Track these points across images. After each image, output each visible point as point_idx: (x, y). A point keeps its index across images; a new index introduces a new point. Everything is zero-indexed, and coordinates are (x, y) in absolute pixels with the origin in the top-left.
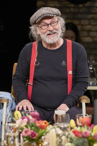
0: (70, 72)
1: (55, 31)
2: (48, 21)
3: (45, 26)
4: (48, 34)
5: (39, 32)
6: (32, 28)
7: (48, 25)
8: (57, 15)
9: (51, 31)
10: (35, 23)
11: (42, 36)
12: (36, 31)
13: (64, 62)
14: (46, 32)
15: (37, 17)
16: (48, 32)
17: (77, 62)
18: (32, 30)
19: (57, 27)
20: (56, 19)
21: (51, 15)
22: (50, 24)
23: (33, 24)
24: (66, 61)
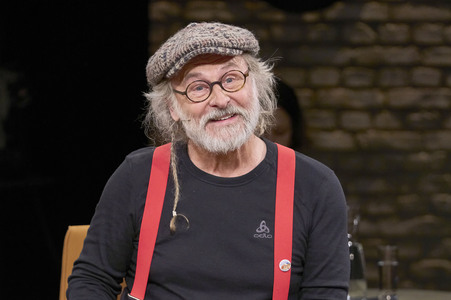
0: (285, 265)
1: (236, 109)
2: (211, 72)
3: (199, 89)
4: (212, 120)
5: (178, 113)
6: (155, 96)
7: (210, 86)
8: (247, 52)
9: (222, 108)
10: (163, 79)
11: (191, 128)
12: (168, 107)
13: (263, 227)
14: (203, 112)
15: (171, 56)
16: (212, 113)
17: (310, 230)
18: (154, 106)
19: (243, 94)
20: (240, 64)
21: (220, 50)
22: (219, 83)
23: (158, 83)
24: (271, 224)
